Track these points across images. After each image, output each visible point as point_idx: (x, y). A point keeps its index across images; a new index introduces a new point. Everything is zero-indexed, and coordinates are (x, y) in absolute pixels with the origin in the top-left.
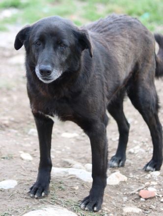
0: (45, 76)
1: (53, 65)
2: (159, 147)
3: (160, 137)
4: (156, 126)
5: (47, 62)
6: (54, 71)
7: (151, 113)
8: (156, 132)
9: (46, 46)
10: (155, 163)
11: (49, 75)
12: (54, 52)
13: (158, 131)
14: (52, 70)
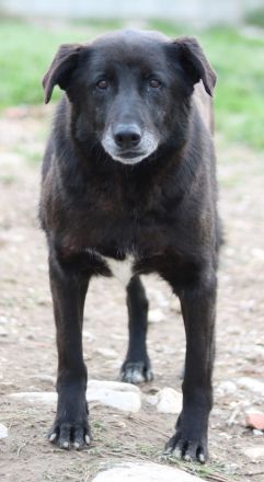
0: (128, 147)
1: (142, 124)
5: (128, 118)
6: (146, 137)
9: (120, 87)
11: (136, 144)
12: (140, 99)
14: (143, 133)
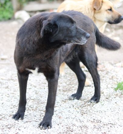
2: (98, 88)
3: (98, 83)
4: (96, 76)
7: (93, 67)
8: (96, 79)
10: (96, 98)
13: (97, 78)
